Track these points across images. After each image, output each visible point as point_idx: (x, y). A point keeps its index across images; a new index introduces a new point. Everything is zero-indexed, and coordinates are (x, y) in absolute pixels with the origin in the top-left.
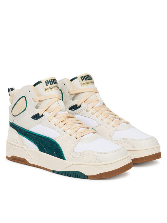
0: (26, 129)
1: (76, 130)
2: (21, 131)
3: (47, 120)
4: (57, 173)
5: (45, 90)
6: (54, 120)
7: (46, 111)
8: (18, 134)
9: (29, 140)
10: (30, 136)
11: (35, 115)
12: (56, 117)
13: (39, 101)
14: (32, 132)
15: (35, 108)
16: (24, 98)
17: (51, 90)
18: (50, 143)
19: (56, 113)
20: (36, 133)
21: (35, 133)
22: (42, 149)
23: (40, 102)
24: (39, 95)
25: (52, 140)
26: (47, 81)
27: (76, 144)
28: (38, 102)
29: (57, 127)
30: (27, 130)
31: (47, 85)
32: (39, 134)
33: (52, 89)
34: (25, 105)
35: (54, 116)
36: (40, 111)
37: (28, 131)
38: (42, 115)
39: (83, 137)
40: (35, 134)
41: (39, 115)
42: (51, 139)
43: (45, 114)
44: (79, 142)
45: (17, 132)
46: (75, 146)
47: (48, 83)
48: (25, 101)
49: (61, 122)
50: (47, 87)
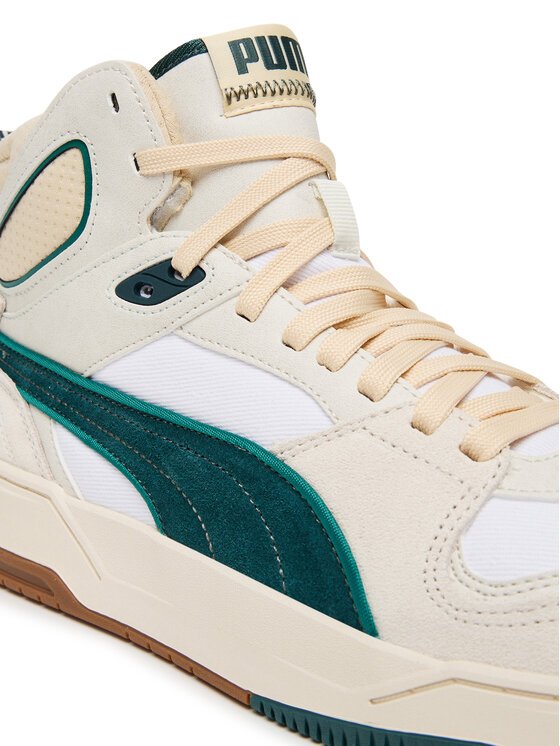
0: (72, 372)
1: (461, 394)
2: (42, 384)
3: (231, 307)
4: (294, 730)
5: (229, 98)
6: (285, 311)
7: (224, 241)
8: (22, 403)
9: (88, 443)
10: (100, 419)
11: (146, 273)
12: (302, 290)
13: (181, 174)
14: (114, 390)
15: (147, 227)
16: (74, 155)
17: (268, 102)
18: (249, 479)
19: (300, 263)
20: (142, 402)
21: (133, 398)
22: (175, 520)
23: (186, 184)
24: (181, 130)
25: (267, 460)
26: (247, 42)
27: (475, 505)
28: (170, 183)
29: (306, 360)
30: (79, 375)
31: (242, 70)
32: (161, 409)
33: (277, 100)
34: (82, 200)
35: (287, 285)
36: (179, 248)
37: (86, 385)
38: (198, 274)
39: (523, 449)
40: (131, 404)
41: (172, 271)
42: (252, 450)
43: (220, 265)
44: (498, 486)
45: (19, 385)
46: (470, 523)
47: (253, 58)
48: (82, 177)
49: (337, 326)
50: (244, 81)
